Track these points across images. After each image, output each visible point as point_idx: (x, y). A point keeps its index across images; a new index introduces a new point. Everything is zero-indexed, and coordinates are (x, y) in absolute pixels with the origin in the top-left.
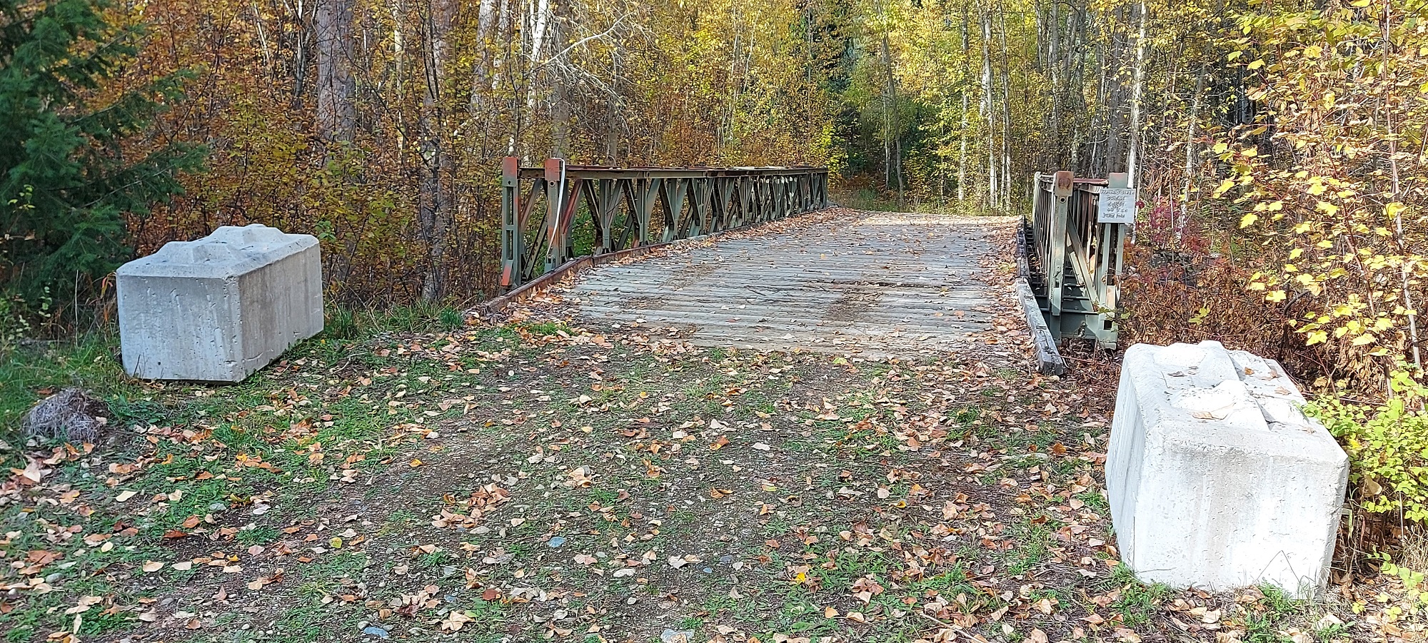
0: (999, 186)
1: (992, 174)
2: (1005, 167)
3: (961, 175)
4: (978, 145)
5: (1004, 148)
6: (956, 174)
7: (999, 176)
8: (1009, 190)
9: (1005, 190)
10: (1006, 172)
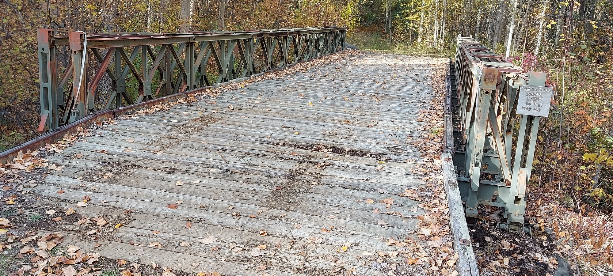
0: (439, 37)
1: (435, 30)
2: (443, 27)
3: (420, 29)
4: (429, 15)
5: (442, 17)
6: (417, 29)
7: (439, 31)
8: (444, 39)
9: (441, 38)
10: (442, 29)
